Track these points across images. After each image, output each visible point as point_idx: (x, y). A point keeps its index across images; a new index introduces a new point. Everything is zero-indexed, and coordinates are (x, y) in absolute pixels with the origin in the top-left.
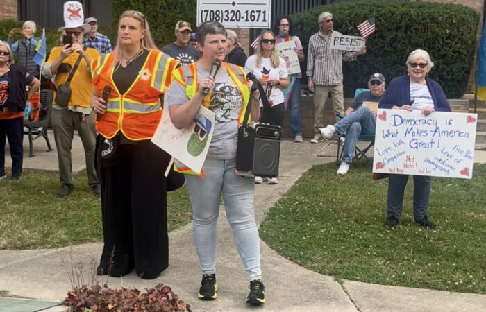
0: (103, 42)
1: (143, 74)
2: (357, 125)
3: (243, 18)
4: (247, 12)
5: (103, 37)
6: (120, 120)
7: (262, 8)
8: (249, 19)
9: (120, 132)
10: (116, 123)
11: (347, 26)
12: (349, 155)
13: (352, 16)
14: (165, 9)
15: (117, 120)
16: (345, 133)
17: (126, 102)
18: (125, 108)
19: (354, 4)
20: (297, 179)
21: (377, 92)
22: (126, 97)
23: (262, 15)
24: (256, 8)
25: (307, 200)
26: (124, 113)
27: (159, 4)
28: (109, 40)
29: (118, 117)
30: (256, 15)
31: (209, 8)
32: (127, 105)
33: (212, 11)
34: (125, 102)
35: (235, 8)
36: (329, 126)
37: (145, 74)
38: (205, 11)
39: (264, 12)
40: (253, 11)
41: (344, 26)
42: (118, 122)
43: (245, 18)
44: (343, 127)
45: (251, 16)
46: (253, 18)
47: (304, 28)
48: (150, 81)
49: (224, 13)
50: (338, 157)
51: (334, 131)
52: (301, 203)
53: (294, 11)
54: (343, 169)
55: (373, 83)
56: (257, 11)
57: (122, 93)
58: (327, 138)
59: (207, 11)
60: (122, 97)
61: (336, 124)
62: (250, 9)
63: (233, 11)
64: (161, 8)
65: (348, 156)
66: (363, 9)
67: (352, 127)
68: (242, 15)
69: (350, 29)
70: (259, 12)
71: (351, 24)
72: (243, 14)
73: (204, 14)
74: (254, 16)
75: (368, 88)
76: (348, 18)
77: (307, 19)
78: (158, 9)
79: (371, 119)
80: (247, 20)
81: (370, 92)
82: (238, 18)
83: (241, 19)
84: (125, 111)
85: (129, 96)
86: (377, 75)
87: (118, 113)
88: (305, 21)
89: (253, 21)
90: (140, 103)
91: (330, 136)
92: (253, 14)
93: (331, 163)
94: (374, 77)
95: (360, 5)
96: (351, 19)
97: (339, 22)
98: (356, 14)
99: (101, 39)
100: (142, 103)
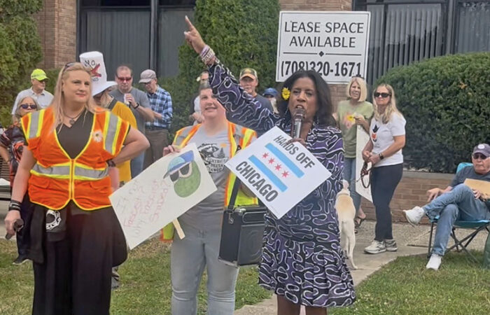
0: (163, 99)
1: (95, 136)
2: (452, 208)
3: (332, 71)
4: (337, 64)
5: (163, 93)
6: (71, 188)
7: (356, 60)
8: (340, 72)
9: (71, 201)
10: (67, 192)
11: (458, 83)
12: (441, 244)
13: (466, 71)
14: (240, 59)
15: (68, 188)
16: (437, 217)
17: (78, 169)
18: (76, 174)
19: (470, 56)
20: (372, 273)
21: (482, 168)
22: (77, 161)
23: (356, 68)
24: (349, 59)
25: (372, 299)
26: (75, 180)
27: (233, 54)
28: (170, 97)
29: (67, 184)
30: (349, 67)
31: (292, 58)
32: (78, 171)
33: (295, 62)
34: (76, 167)
35: (323, 59)
36: (417, 208)
37: (97, 135)
38: (286, 63)
39: (359, 65)
40: (345, 63)
41: (455, 83)
42: (70, 190)
43: (335, 72)
44: (434, 210)
45: (342, 69)
46: (344, 72)
47: (405, 85)
48: (101, 143)
49: (309, 64)
50: (430, 247)
51: (422, 214)
52: (363, 302)
53: (395, 64)
54: (435, 263)
55: (477, 156)
56: (350, 64)
57: (73, 157)
58: (414, 223)
59: (289, 63)
60: (73, 161)
61: (426, 206)
62: (341, 60)
63: (320, 63)
64: (235, 58)
65: (440, 247)
66: (481, 63)
67: (446, 210)
68: (331, 69)
69: (462, 87)
70: (353, 64)
71: (464, 82)
72: (333, 67)
73: (286, 66)
74: (346, 69)
75: (471, 162)
76: (461, 74)
77: (410, 74)
78: (231, 59)
79: (471, 202)
80: (337, 74)
81: (473, 167)
82: (326, 72)
83: (330, 73)
84: (75, 177)
85: (82, 160)
86: (481, 146)
87: (68, 180)
88: (407, 76)
89: (344, 75)
90: (92, 168)
91: (417, 220)
92: (345, 66)
93: (423, 255)
94: (478, 149)
95: (478, 58)
96: (464, 74)
97: (449, 78)
98: (471, 69)
99: (161, 95)
100: (94, 167)
